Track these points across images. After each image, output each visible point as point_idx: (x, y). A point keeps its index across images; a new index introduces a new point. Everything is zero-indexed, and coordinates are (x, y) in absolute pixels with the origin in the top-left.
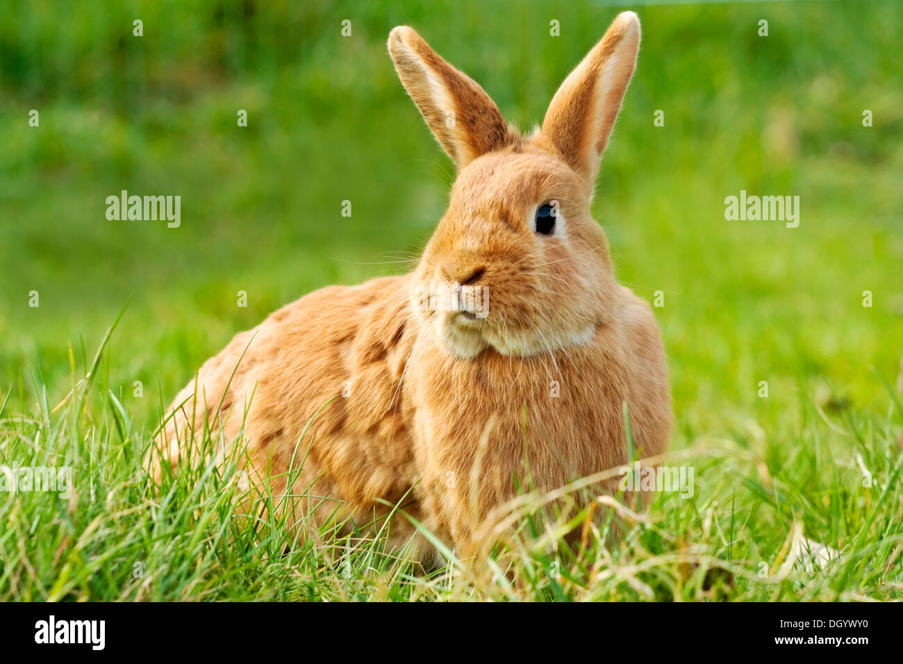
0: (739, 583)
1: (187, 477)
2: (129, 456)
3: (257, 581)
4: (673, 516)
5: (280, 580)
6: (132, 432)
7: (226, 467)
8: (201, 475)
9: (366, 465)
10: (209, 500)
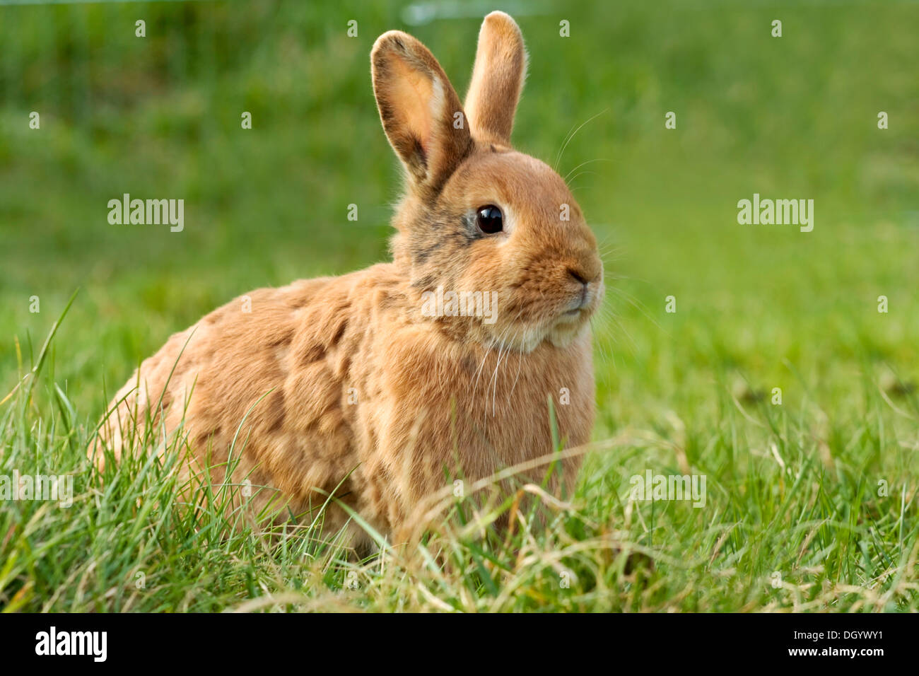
0: (659, 568)
1: (130, 467)
2: (74, 447)
3: (197, 566)
4: (596, 504)
5: (219, 565)
6: (77, 423)
7: (168, 456)
8: (143, 465)
9: (304, 460)
10: (151, 488)
